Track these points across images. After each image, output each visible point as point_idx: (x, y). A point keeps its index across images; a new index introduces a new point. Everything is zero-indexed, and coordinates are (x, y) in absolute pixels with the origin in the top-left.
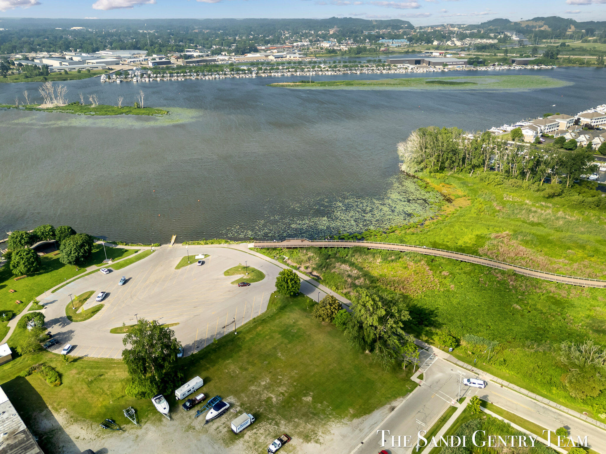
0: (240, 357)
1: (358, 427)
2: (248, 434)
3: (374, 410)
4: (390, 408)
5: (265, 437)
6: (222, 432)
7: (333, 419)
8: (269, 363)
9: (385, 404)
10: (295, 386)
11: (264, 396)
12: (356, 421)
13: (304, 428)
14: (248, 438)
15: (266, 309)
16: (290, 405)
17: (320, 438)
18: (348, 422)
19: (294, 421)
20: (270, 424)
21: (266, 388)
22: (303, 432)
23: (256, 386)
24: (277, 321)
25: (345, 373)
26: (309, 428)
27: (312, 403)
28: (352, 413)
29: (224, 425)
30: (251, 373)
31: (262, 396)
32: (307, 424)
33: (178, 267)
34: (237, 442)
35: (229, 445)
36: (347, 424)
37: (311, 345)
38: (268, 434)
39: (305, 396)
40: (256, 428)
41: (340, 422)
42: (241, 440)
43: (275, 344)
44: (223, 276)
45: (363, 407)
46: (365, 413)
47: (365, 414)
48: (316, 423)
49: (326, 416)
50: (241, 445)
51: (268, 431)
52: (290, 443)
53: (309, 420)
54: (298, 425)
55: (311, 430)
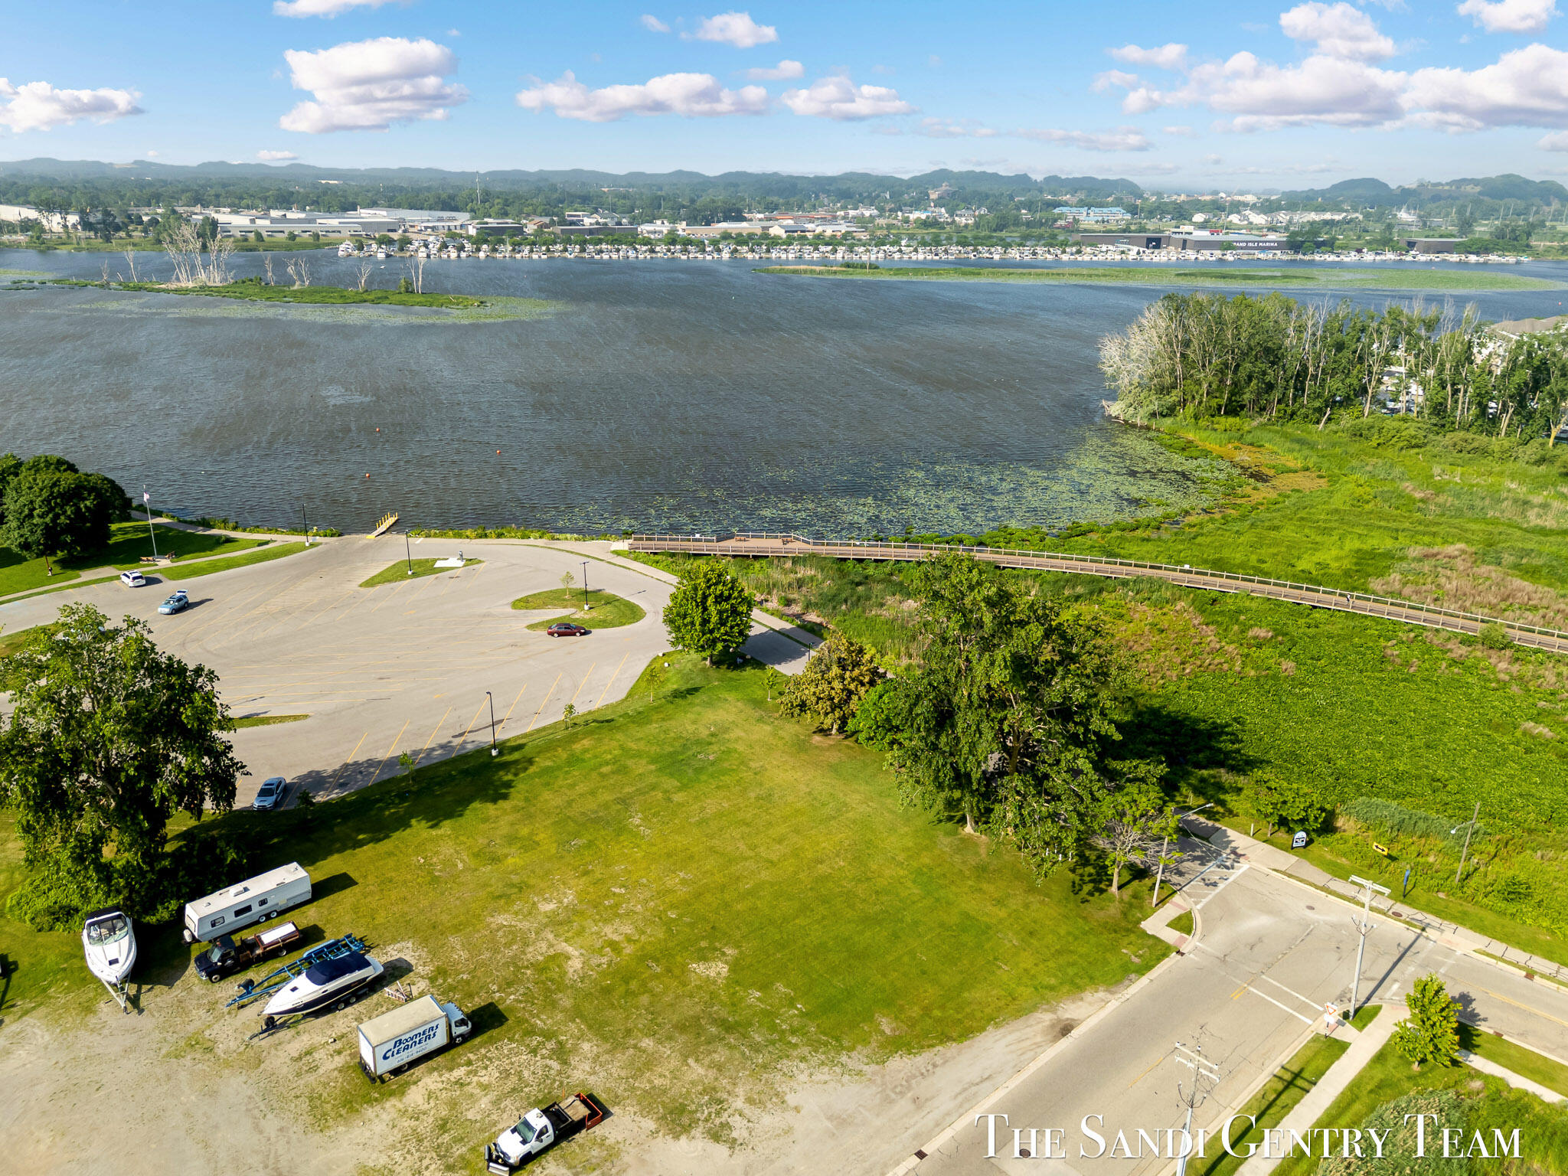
0: (486, 820)
1: (909, 1088)
2: (428, 1082)
3: (982, 1029)
4: (1053, 1026)
5: (496, 1102)
6: (321, 1071)
7: (805, 1050)
8: (590, 844)
9: (1034, 1008)
10: (668, 924)
11: (538, 951)
12: (900, 1064)
13: (675, 1075)
14: (420, 1101)
15: (623, 696)
16: (634, 985)
17: (736, 1121)
18: (865, 1068)
19: (635, 1047)
20: (534, 1051)
21: (555, 922)
22: (665, 1092)
23: (516, 913)
24: (653, 728)
25: (877, 893)
26: (694, 1077)
27: (728, 986)
28: (888, 1032)
29: (339, 1045)
30: (511, 873)
31: (531, 949)
32: (691, 1061)
33: (370, 583)
34: (370, 1112)
35: (331, 1122)
36: (860, 1073)
37: (758, 798)
38: (514, 1090)
39: (703, 958)
40: (469, 1063)
41: (833, 1063)
42: (388, 1105)
43: (628, 790)
44: (509, 610)
45: (937, 1013)
46: (945, 1038)
47: (942, 1042)
48: (730, 1060)
49: (775, 1036)
50: (379, 1127)
51: (514, 1079)
52: (599, 1130)
53: (697, 1045)
54: (650, 1063)
55: (700, 1088)
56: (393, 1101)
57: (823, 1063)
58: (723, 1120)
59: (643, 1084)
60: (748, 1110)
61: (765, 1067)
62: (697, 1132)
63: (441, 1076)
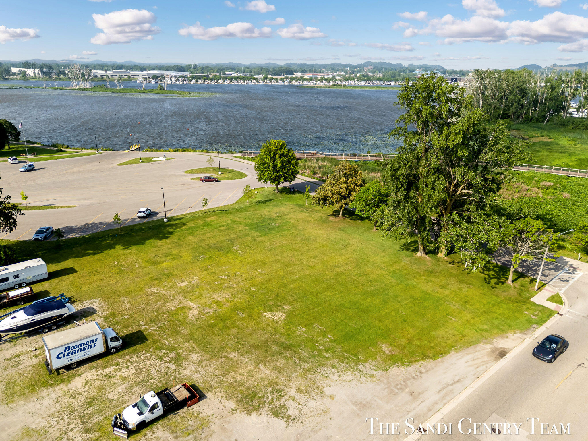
2: (88, 375)
3: (448, 352)
4: (493, 351)
5: (129, 389)
6: (21, 367)
7: (335, 361)
8: (210, 258)
9: (477, 342)
10: (251, 293)
13: (250, 374)
14: (79, 386)
15: (234, 202)
16: (228, 323)
17: (291, 404)
18: (375, 373)
19: (226, 357)
20: (161, 358)
21: (186, 291)
22: (243, 384)
23: (163, 287)
24: (248, 213)
26: (263, 375)
27: (285, 325)
28: (387, 352)
31: (168, 304)
32: (261, 366)
33: (121, 164)
34: (44, 392)
35: (16, 398)
36: (372, 375)
38: (143, 381)
39: (270, 310)
40: (118, 364)
41: (354, 369)
42: (57, 388)
43: (233, 236)
44: (183, 173)
45: (417, 342)
46: (424, 357)
47: (422, 359)
48: (286, 366)
49: (315, 353)
50: (47, 402)
51: (144, 374)
52: (195, 408)
53: (266, 357)
54: (234, 366)
55: (266, 382)
56: (62, 386)
57: (347, 369)
58: (281, 403)
59: (229, 379)
60: (298, 397)
61: (309, 370)
62: (264, 410)
63: (97, 371)
